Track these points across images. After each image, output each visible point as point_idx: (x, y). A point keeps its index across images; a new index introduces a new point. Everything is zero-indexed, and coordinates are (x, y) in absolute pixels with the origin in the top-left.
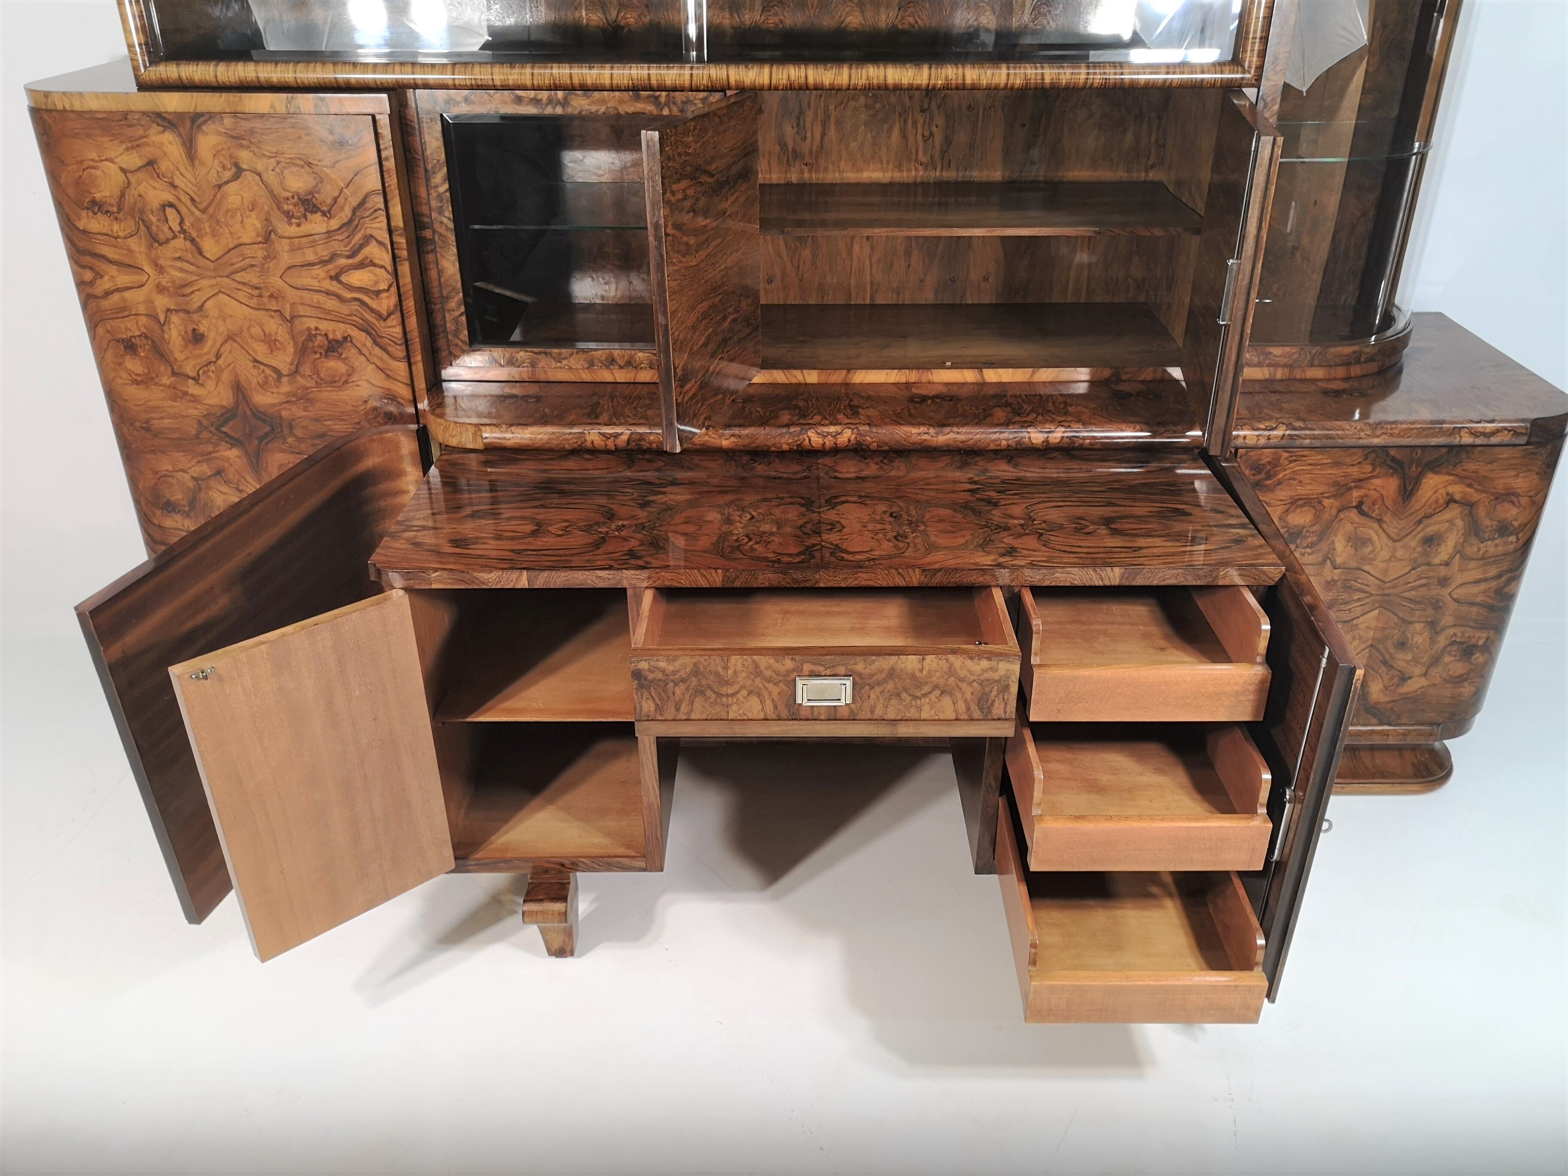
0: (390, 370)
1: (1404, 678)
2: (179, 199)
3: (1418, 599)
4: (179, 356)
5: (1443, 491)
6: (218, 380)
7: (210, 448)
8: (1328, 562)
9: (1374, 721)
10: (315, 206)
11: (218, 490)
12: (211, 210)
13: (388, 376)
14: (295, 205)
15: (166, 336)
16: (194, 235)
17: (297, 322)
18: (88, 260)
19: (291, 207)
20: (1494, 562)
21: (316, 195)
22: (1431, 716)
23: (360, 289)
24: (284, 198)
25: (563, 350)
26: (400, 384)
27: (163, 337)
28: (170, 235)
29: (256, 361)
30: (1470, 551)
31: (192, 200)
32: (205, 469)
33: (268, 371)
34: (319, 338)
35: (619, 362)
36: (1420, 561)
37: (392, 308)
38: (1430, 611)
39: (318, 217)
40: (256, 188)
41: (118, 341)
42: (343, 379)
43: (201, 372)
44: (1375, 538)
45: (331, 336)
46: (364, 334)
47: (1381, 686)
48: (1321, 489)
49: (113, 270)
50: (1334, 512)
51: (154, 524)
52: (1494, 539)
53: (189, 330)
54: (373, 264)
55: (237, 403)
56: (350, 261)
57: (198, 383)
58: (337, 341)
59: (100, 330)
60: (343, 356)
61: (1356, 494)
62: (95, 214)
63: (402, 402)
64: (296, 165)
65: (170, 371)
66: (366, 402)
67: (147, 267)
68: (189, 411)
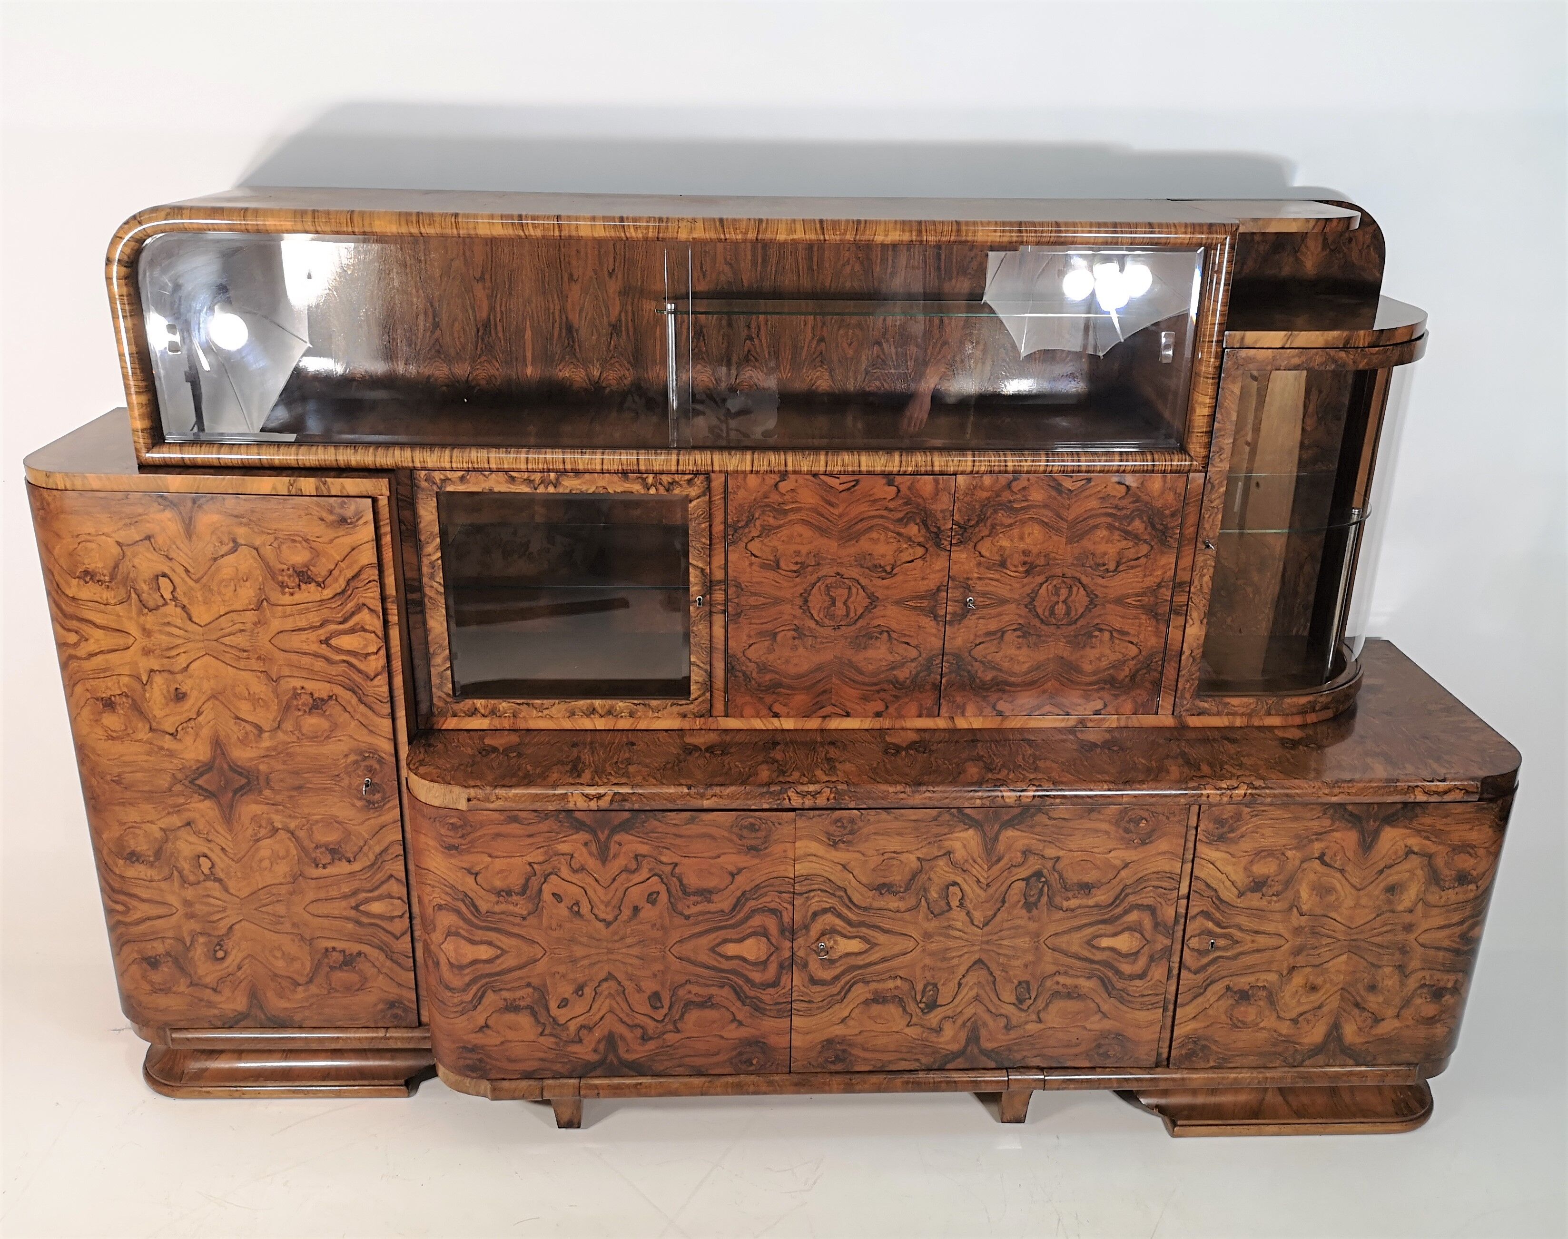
0: (375, 726)
1: (1377, 1020)
2: (173, 570)
3: (1385, 944)
4: (158, 713)
5: (1401, 844)
6: (197, 735)
7: (182, 800)
8: (1295, 910)
9: (1351, 1062)
10: (309, 577)
11: (186, 840)
12: (204, 580)
13: (371, 731)
14: (290, 576)
15: (147, 695)
16: (185, 602)
17: (283, 682)
18: (74, 624)
19: (286, 578)
20: (1455, 910)
21: (312, 568)
22: (1406, 1056)
23: (349, 652)
24: (279, 569)
25: (545, 701)
26: (383, 739)
27: (144, 695)
28: (161, 602)
29: (238, 718)
30: (1433, 898)
31: (187, 570)
32: (176, 821)
33: (249, 728)
34: (304, 696)
35: (600, 711)
36: (1385, 908)
37: (380, 669)
38: (1397, 956)
39: (312, 586)
40: (251, 561)
41: (97, 699)
42: (325, 734)
43: (179, 729)
44: (1338, 886)
45: (316, 696)
46: (350, 693)
47: (1355, 1027)
48: (1284, 841)
49: (99, 633)
50: (1297, 863)
51: (115, 874)
52: (1454, 887)
53: (172, 689)
54: (363, 629)
55: (214, 759)
56: (341, 627)
57: (175, 739)
58: (322, 700)
59: (79, 689)
60: (327, 713)
61: (1318, 847)
62: (87, 583)
63: (383, 755)
64: (294, 541)
65: (148, 727)
66: (346, 756)
67: (134, 631)
68: (164, 765)
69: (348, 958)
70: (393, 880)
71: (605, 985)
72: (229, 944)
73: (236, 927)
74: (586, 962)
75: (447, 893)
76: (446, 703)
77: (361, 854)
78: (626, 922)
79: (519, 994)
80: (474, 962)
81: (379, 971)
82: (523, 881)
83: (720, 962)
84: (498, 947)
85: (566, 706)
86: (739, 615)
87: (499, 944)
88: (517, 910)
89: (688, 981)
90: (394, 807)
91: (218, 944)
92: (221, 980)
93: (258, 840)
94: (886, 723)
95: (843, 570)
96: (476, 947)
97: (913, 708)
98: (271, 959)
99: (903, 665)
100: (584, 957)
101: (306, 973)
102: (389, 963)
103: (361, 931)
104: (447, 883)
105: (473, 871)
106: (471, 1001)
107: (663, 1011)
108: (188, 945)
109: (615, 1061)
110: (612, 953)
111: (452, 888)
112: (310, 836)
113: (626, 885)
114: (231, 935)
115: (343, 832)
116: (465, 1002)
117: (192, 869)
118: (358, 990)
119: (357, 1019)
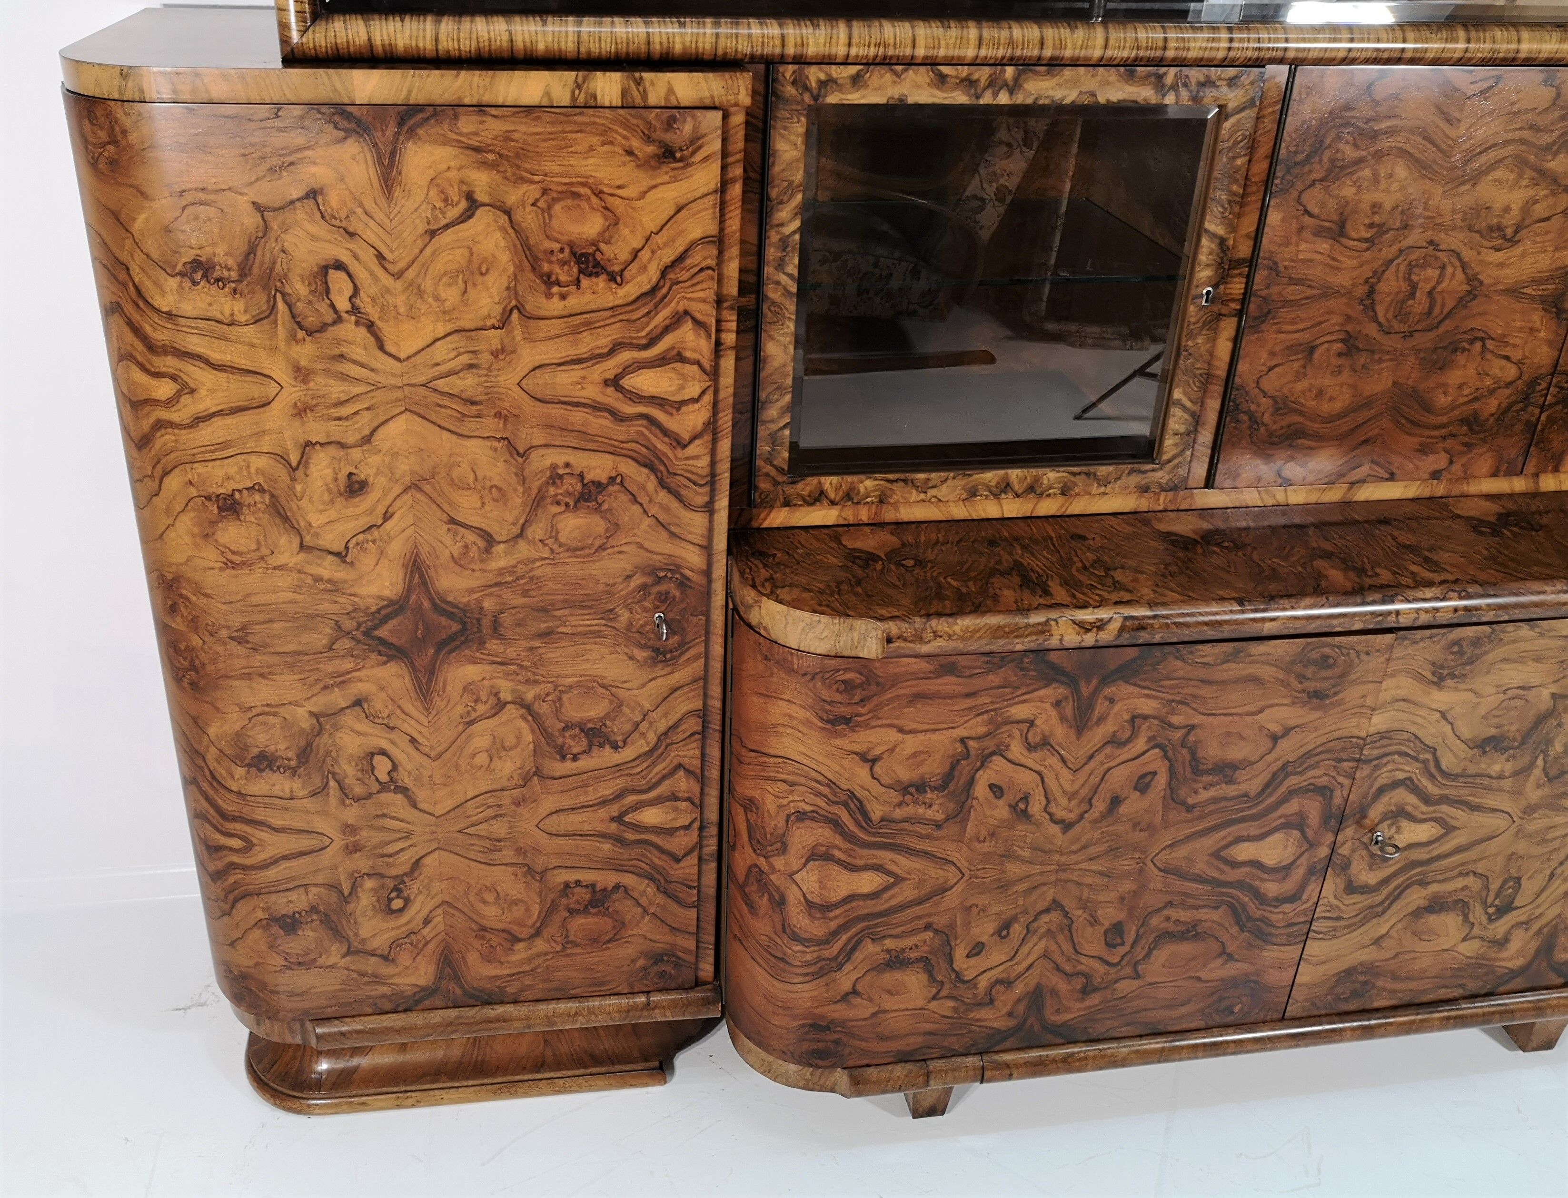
0: (679, 526)
2: (355, 256)
4: (317, 520)
6: (383, 553)
10: (597, 264)
11: (353, 730)
12: (410, 274)
13: (673, 535)
14: (563, 264)
15: (299, 488)
16: (374, 316)
17: (534, 456)
18: (166, 361)
19: (556, 268)
21: (603, 246)
23: (652, 400)
24: (545, 252)
25: (933, 475)
26: (691, 547)
27: (292, 488)
28: (330, 317)
29: (452, 521)
31: (380, 257)
32: (338, 698)
33: (471, 537)
34: (568, 480)
35: (1016, 488)
37: (700, 427)
39: (601, 282)
40: (498, 235)
41: (208, 498)
42: (598, 543)
43: (351, 545)
45: (588, 477)
46: (645, 471)
49: (215, 378)
51: (227, 789)
53: (342, 476)
54: (681, 358)
55: (409, 591)
56: (643, 355)
57: (345, 562)
58: (598, 484)
59: (171, 482)
60: (605, 507)
62: (195, 283)
63: (688, 573)
64: (576, 195)
65: (296, 542)
66: (629, 577)
67: (279, 370)
68: (321, 607)
69: (598, 896)
70: (681, 773)
71: (1045, 918)
72: (413, 887)
73: (427, 860)
74: (1022, 887)
75: (818, 794)
76: (777, 484)
77: (636, 735)
78: (1095, 822)
79: (910, 942)
80: (851, 898)
81: (645, 911)
82: (945, 769)
83: (1222, 872)
84: (889, 873)
86: (1263, 317)
87: (892, 867)
88: (930, 814)
89: (1170, 904)
90: (697, 657)
91: (396, 889)
92: (396, 944)
93: (471, 723)
94: (1440, 489)
95: (1442, 238)
96: (855, 875)
97: (1485, 463)
98: (481, 907)
99: (1491, 392)
100: (1020, 880)
101: (530, 922)
102: (660, 899)
103: (623, 853)
104: (821, 778)
105: (869, 757)
106: (836, 958)
107: (1122, 950)
108: (346, 893)
109: (1037, 1027)
110: (1064, 871)
111: (828, 786)
112: (557, 712)
113: (1106, 766)
114: (416, 874)
115: (611, 702)
116: (825, 959)
117: (359, 775)
118: (609, 941)
119: (603, 984)
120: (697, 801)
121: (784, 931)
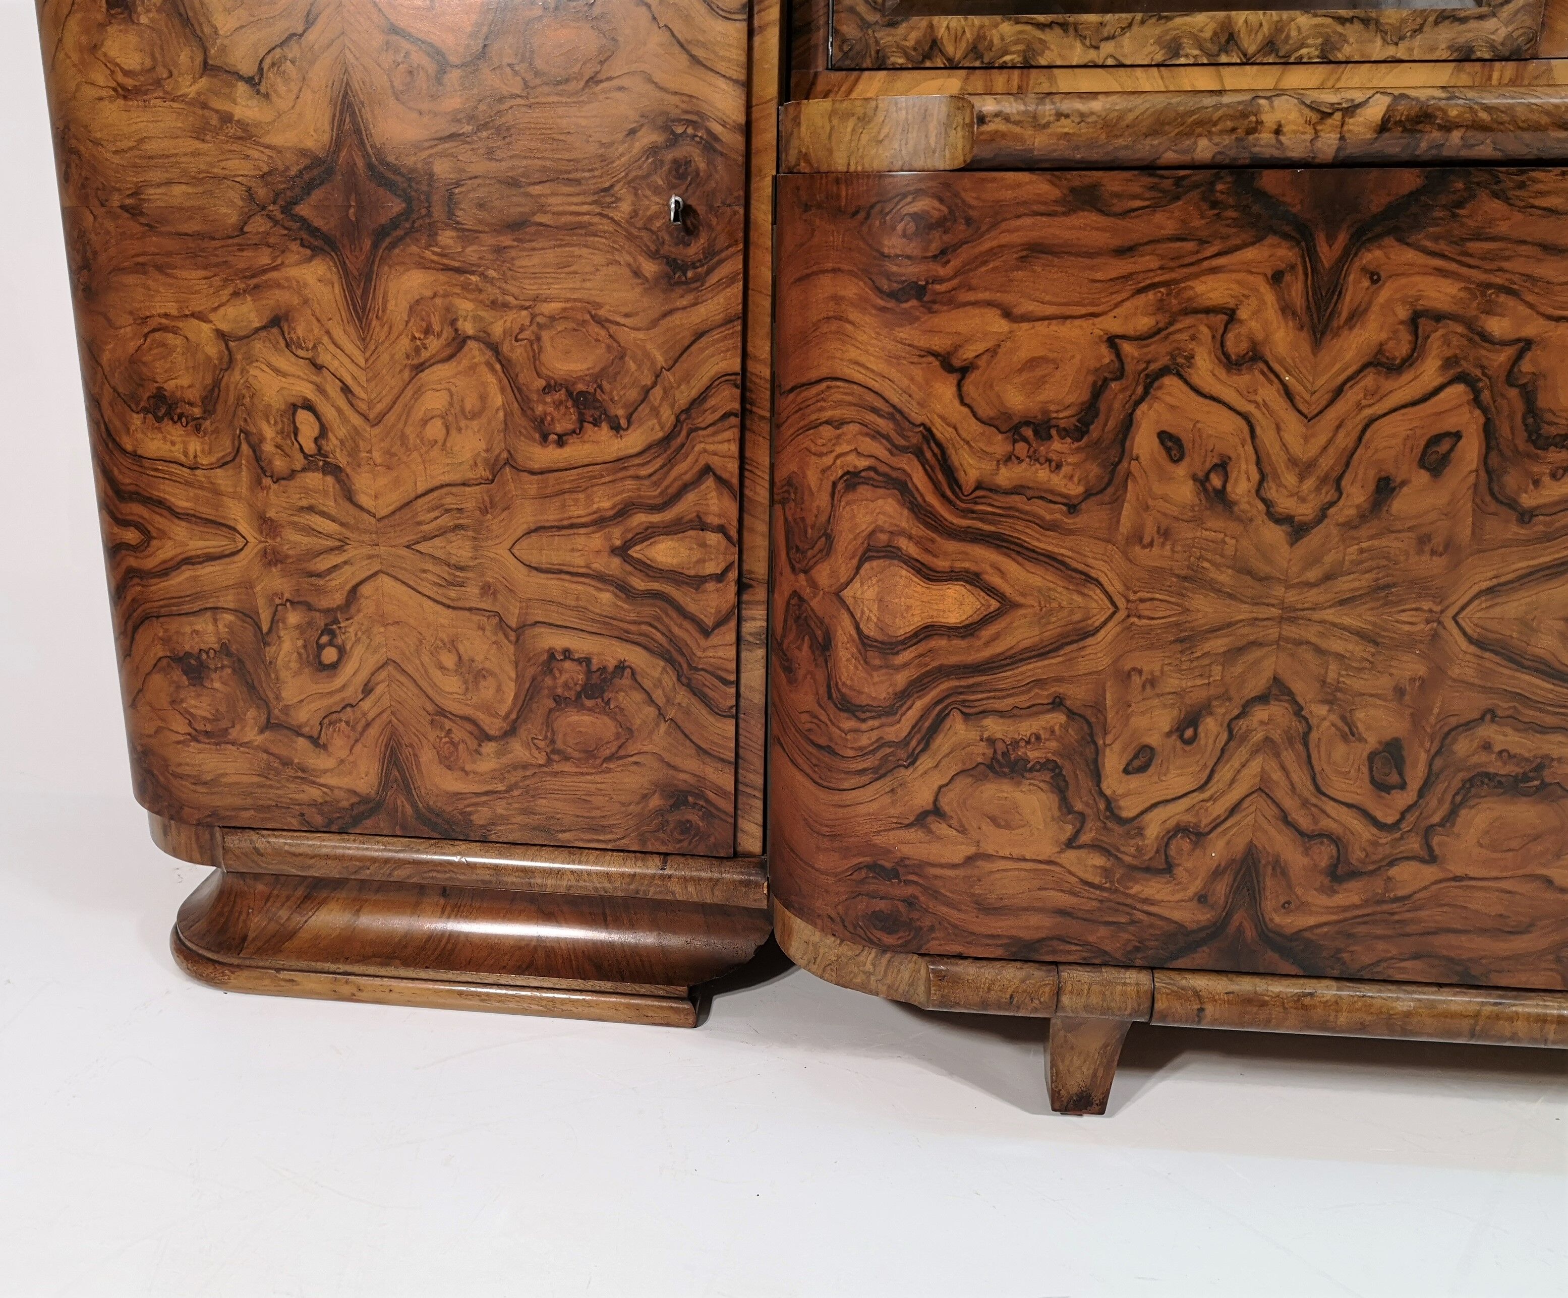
0: (704, 45)
4: (222, 20)
6: (305, 81)
7: (264, 258)
11: (270, 366)
13: (695, 60)
26: (721, 82)
29: (392, 27)
32: (250, 313)
33: (417, 56)
42: (588, 71)
43: (266, 66)
51: (124, 451)
55: (337, 144)
57: (258, 92)
60: (596, 9)
63: (717, 128)
65: (199, 58)
66: (633, 132)
68: (229, 164)
69: (595, 679)
70: (710, 482)
71: (1260, 714)
72: (350, 631)
73: (366, 590)
74: (1218, 644)
75: (877, 435)
76: (864, 25)
77: (644, 410)
78: (1349, 525)
79: (1026, 727)
80: (928, 631)
81: (661, 714)
82: (1082, 395)
84: (991, 591)
85: (1158, 31)
87: (996, 580)
88: (1057, 482)
89: (1490, 715)
90: (731, 280)
91: (326, 630)
92: (329, 718)
93: (419, 368)
96: (937, 590)
98: (436, 674)
100: (1214, 630)
101: (503, 709)
102: (683, 696)
103: (629, 611)
104: (879, 404)
105: (957, 363)
106: (906, 742)
107: (1403, 799)
108: (265, 629)
109: (1250, 933)
110: (1293, 620)
111: (891, 417)
112: (535, 358)
113: (1368, 412)
114: (353, 609)
115: (609, 347)
116: (889, 744)
117: (279, 439)
118: (608, 759)
119: (604, 829)
120: (734, 533)
121: (830, 697)
